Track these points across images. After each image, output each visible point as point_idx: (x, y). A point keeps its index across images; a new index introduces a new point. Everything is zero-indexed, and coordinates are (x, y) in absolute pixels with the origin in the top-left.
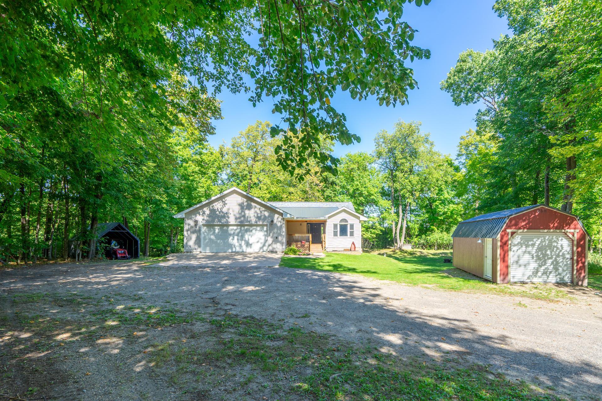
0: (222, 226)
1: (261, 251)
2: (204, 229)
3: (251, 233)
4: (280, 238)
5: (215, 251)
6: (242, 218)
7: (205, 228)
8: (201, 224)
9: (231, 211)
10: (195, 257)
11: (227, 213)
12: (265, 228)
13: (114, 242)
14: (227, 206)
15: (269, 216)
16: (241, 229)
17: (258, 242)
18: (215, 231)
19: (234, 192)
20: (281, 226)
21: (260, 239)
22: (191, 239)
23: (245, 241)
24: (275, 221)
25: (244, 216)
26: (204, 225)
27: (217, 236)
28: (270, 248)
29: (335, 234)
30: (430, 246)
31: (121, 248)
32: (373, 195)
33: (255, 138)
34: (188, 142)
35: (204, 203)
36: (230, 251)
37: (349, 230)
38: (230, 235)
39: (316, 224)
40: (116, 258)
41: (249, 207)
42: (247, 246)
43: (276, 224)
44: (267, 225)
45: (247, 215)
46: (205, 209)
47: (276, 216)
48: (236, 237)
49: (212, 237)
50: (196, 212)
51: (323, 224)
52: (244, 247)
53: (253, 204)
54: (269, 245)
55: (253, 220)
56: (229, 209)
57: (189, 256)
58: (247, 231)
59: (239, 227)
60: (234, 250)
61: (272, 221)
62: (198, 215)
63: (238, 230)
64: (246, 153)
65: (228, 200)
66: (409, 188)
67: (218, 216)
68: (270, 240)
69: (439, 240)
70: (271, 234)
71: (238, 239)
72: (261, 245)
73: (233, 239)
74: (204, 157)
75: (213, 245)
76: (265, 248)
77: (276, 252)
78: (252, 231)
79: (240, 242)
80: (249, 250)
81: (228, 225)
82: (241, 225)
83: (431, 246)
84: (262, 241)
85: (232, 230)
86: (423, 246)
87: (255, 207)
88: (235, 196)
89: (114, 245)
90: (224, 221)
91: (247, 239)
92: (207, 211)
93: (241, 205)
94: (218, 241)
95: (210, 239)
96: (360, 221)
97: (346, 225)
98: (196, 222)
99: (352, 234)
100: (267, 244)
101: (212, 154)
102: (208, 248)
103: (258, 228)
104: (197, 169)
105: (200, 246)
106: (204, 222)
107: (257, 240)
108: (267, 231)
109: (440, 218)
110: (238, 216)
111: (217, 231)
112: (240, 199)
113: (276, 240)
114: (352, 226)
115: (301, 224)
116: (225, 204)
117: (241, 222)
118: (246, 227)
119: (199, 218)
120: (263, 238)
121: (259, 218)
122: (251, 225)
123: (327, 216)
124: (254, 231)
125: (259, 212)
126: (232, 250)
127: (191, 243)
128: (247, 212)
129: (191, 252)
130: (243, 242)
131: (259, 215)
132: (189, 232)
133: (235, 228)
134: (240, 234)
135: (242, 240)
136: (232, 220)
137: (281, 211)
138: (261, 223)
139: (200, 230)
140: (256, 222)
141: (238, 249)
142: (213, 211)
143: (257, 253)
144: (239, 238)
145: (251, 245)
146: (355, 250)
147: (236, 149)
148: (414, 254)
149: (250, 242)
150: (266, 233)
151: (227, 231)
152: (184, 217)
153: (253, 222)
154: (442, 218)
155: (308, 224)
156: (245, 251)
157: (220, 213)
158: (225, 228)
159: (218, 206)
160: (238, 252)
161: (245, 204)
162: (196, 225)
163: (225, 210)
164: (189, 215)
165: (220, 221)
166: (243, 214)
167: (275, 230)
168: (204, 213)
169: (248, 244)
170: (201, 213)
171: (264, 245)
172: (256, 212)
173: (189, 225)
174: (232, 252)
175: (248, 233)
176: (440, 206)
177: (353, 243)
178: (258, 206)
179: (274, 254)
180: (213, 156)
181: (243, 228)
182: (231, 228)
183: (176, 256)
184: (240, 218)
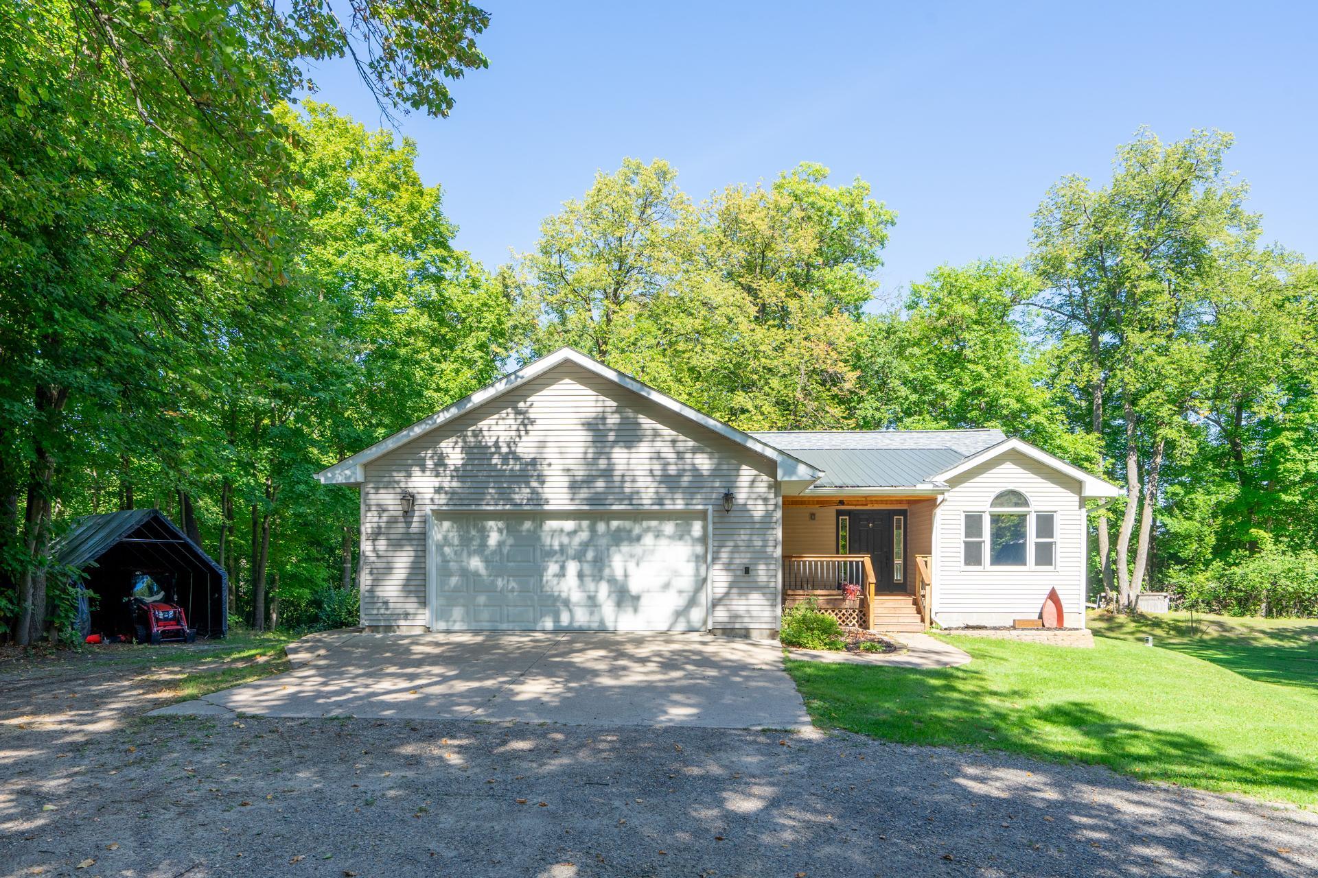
0: (512, 518)
1: (681, 626)
2: (441, 531)
3: (637, 549)
4: (762, 571)
5: (486, 625)
6: (600, 485)
7: (446, 524)
8: (428, 509)
9: (551, 454)
10: (402, 657)
11: (534, 462)
12: (697, 528)
13: (147, 580)
14: (535, 433)
15: (715, 474)
16: (593, 530)
17: (666, 586)
18: (484, 539)
19: (567, 369)
20: (768, 515)
21: (676, 573)
22: (389, 569)
23: (612, 581)
24: (741, 495)
25: (608, 474)
26: (440, 515)
27: (496, 562)
28: (721, 615)
29: (972, 555)
30: (1241, 602)
31: (167, 600)
32: (1036, 411)
33: (620, 219)
34: (399, 231)
35: (441, 418)
36: (549, 625)
37: (1032, 538)
38: (550, 553)
39: (873, 515)
40: (148, 639)
41: (629, 436)
42: (619, 604)
43: (744, 509)
44: (703, 515)
45: (619, 469)
46: (446, 446)
47: (747, 472)
48: (572, 567)
49: (476, 563)
50: (408, 457)
51: (903, 513)
52: (608, 610)
53: (647, 423)
54: (715, 603)
55: (647, 491)
56: (542, 445)
57: (379, 647)
58: (618, 538)
59: (585, 523)
60: (565, 619)
61: (729, 497)
62: (416, 472)
63: (584, 535)
64: (589, 271)
65: (541, 404)
66: (1172, 386)
67: (498, 476)
68: (719, 580)
69: (1283, 582)
70: (724, 555)
71: (581, 576)
72: (681, 602)
73: (562, 574)
74: (451, 292)
75: (482, 599)
76: (696, 615)
77: (745, 634)
78: (639, 538)
79: (591, 586)
80: (626, 623)
81: (540, 516)
82: (595, 512)
83: (1246, 602)
84: (686, 581)
85: (553, 533)
86: (1216, 602)
87: (656, 434)
88: (567, 387)
89: (144, 588)
90: (522, 495)
91: (619, 573)
92: (453, 453)
93: (595, 427)
94: (500, 583)
95: (465, 573)
96: (1083, 502)
97: (1023, 517)
98: (409, 499)
99: (1045, 555)
100: (703, 599)
101: (475, 286)
102: (458, 612)
103: (669, 527)
104: (424, 321)
105: (423, 603)
106: (442, 499)
107: (663, 580)
108: (703, 540)
109: (1285, 498)
110: (580, 473)
111: (494, 539)
112: (589, 402)
113: (744, 578)
114: (1046, 523)
115: (813, 516)
116: (526, 422)
117: (595, 500)
118: (615, 524)
119: (423, 484)
120: (688, 569)
121: (669, 482)
122: (639, 515)
123: (941, 479)
124: (648, 539)
125: (670, 456)
126: (557, 620)
127: (391, 589)
128: (619, 456)
129: (389, 628)
130: (603, 590)
131: (672, 470)
132: (382, 543)
133: (569, 525)
134: (590, 555)
135: (598, 577)
136: (557, 495)
137: (769, 453)
138: (680, 505)
139: (423, 536)
140: (660, 501)
141: (582, 617)
142: (477, 454)
143: (666, 637)
144: (587, 569)
145: (637, 598)
146: (1060, 625)
147: (555, 260)
148: (1195, 630)
149: (634, 587)
150: (699, 549)
151: (535, 537)
152: (360, 477)
153: (647, 500)
154: (1298, 499)
155: (839, 513)
156: (610, 625)
157: (505, 459)
158: (528, 525)
159: (496, 429)
160: (581, 631)
161: (613, 420)
162: (407, 514)
163: (526, 448)
164: (381, 471)
165: (505, 496)
166: (603, 463)
167: (743, 536)
168: (441, 462)
169: (625, 597)
170: (430, 463)
171: (692, 602)
172: (658, 456)
173: (382, 510)
174: (556, 631)
175: (625, 548)
176: (1293, 451)
177: (1053, 596)
178: (668, 432)
179: (739, 645)
180: (481, 292)
181: (601, 527)
182: (551, 524)
183: (328, 647)
184: (589, 481)
